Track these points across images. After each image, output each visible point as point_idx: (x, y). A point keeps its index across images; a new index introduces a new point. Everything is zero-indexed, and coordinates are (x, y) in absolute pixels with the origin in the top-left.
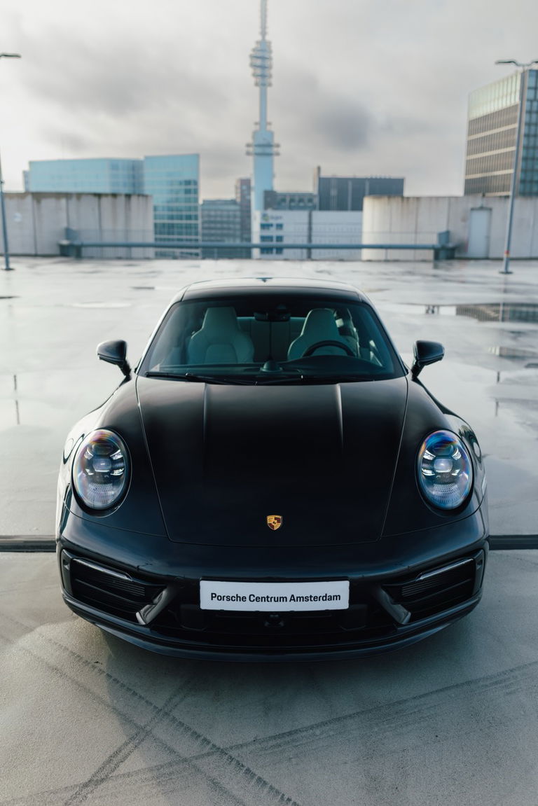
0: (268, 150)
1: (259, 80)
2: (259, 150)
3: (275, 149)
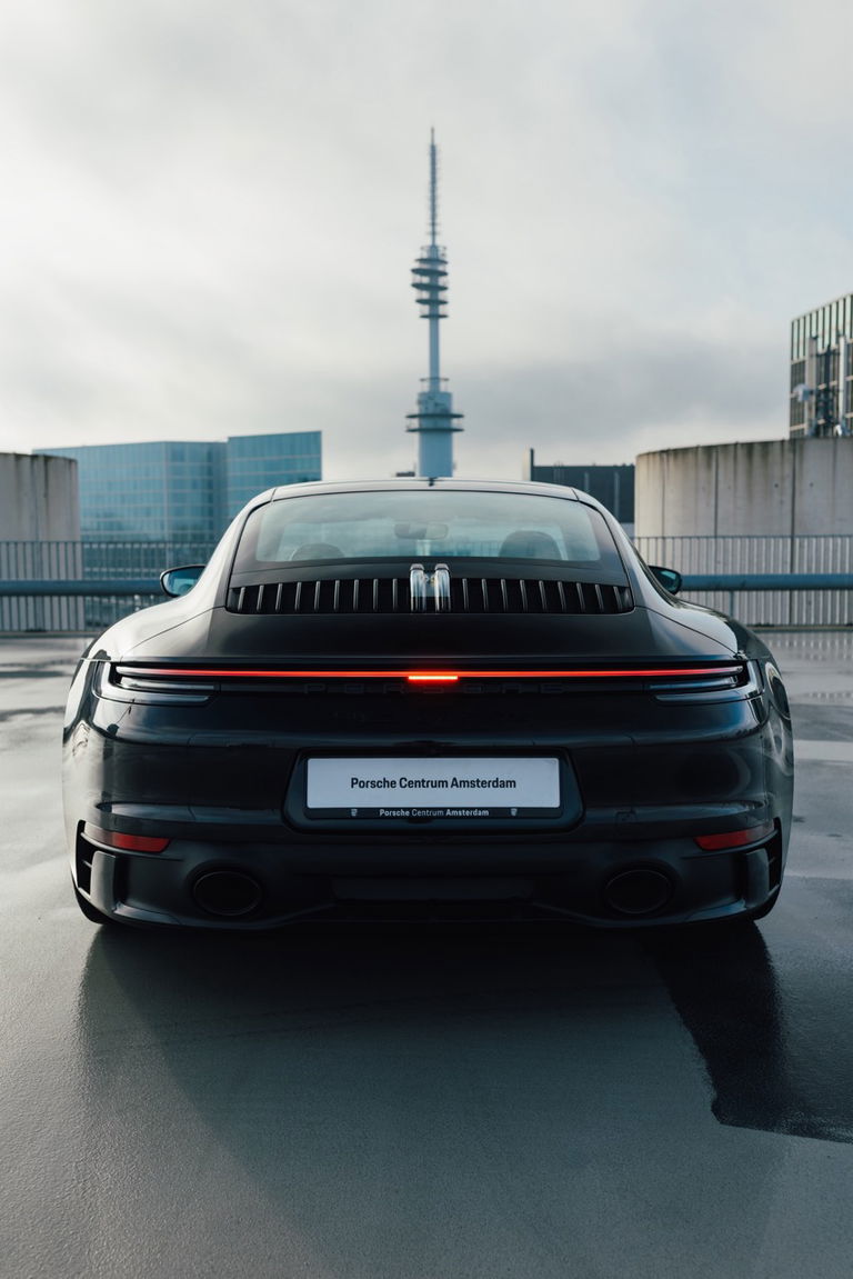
0: (442, 424)
1: (426, 309)
2: (428, 424)
3: (455, 423)
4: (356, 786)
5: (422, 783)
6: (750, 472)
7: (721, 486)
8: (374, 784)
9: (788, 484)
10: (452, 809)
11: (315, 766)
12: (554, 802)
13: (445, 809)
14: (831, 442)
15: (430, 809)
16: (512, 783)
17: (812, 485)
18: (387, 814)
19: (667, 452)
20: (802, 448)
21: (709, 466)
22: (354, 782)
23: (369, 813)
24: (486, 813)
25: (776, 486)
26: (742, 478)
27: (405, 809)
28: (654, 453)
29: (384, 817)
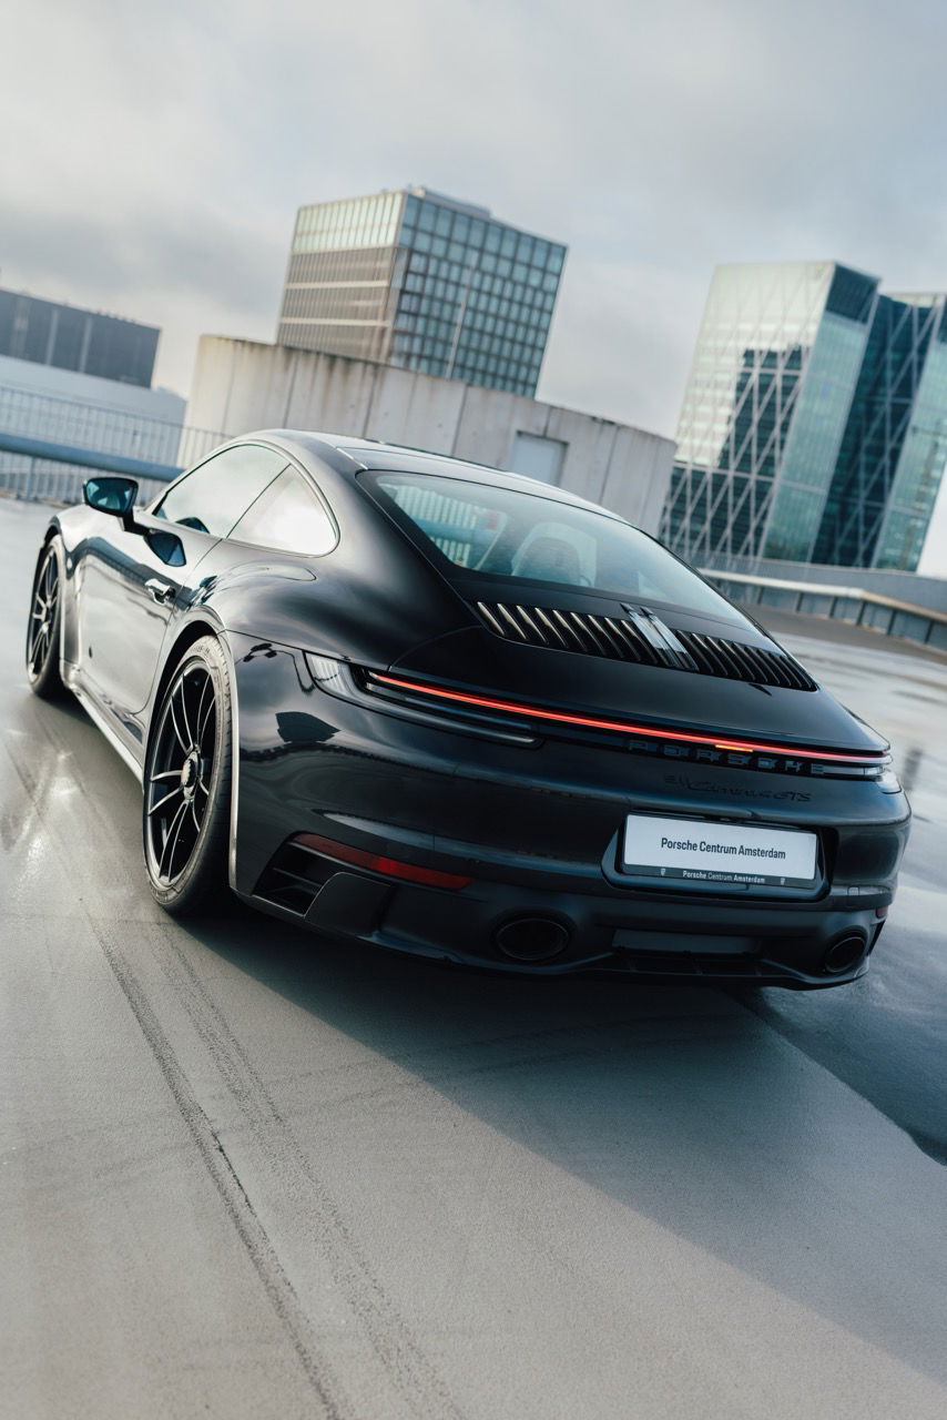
4: (665, 846)
5: (717, 848)
6: (328, 386)
7: (297, 393)
8: (680, 846)
9: (364, 406)
10: (739, 875)
11: (634, 822)
12: (811, 876)
13: (733, 874)
14: (412, 377)
15: (722, 873)
16: (782, 854)
17: (386, 414)
18: (689, 875)
19: (243, 342)
20: (383, 375)
21: (286, 368)
22: (664, 841)
23: (675, 873)
24: (763, 880)
25: (352, 406)
26: (319, 389)
27: (703, 872)
28: (227, 340)
29: (686, 878)
